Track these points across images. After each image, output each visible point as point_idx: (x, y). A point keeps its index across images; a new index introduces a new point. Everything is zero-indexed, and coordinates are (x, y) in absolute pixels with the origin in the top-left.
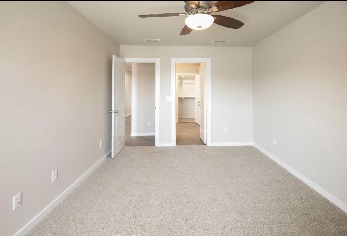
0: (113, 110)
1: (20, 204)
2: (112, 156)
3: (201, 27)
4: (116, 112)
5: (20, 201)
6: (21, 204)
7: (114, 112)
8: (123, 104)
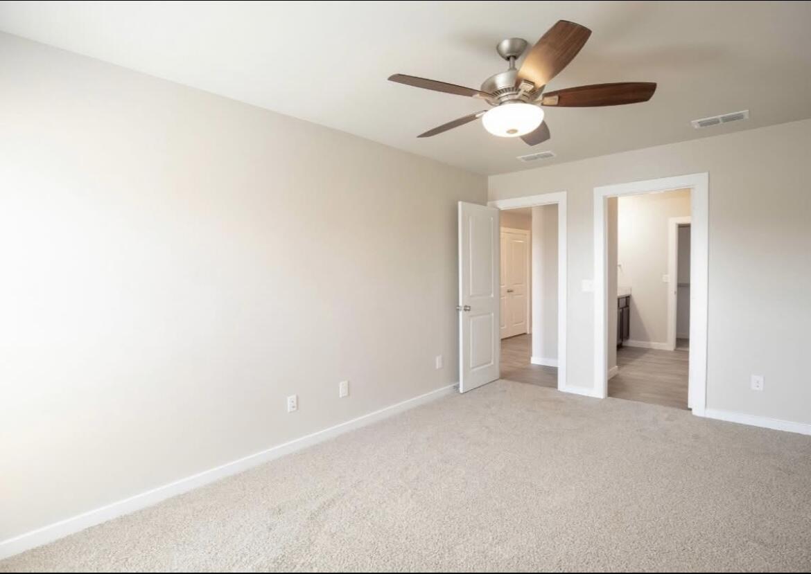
0: (461, 304)
1: (295, 409)
2: (461, 390)
3: (514, 131)
4: (467, 309)
5: (295, 405)
6: (298, 408)
7: (463, 308)
8: (492, 296)
